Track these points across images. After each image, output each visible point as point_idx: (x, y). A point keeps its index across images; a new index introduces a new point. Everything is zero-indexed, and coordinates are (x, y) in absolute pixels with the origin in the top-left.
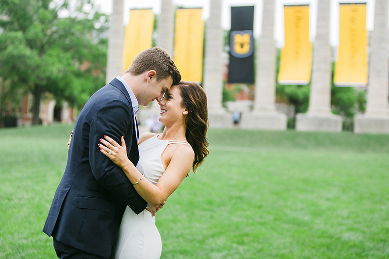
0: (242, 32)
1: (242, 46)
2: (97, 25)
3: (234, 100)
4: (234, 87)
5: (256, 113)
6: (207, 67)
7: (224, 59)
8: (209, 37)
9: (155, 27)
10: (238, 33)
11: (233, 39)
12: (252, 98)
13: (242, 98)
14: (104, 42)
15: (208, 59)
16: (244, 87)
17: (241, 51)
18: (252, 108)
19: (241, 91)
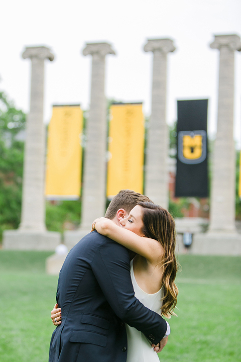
0: (192, 133)
1: (192, 150)
2: (11, 125)
3: (181, 216)
4: (180, 202)
5: (211, 234)
6: (149, 177)
7: (170, 166)
8: (151, 139)
9: (85, 127)
10: (187, 134)
11: (182, 141)
12: (206, 214)
13: (191, 215)
14: (19, 146)
15: (150, 167)
16: (195, 202)
17: (191, 156)
18: (205, 228)
19: (190, 206)
